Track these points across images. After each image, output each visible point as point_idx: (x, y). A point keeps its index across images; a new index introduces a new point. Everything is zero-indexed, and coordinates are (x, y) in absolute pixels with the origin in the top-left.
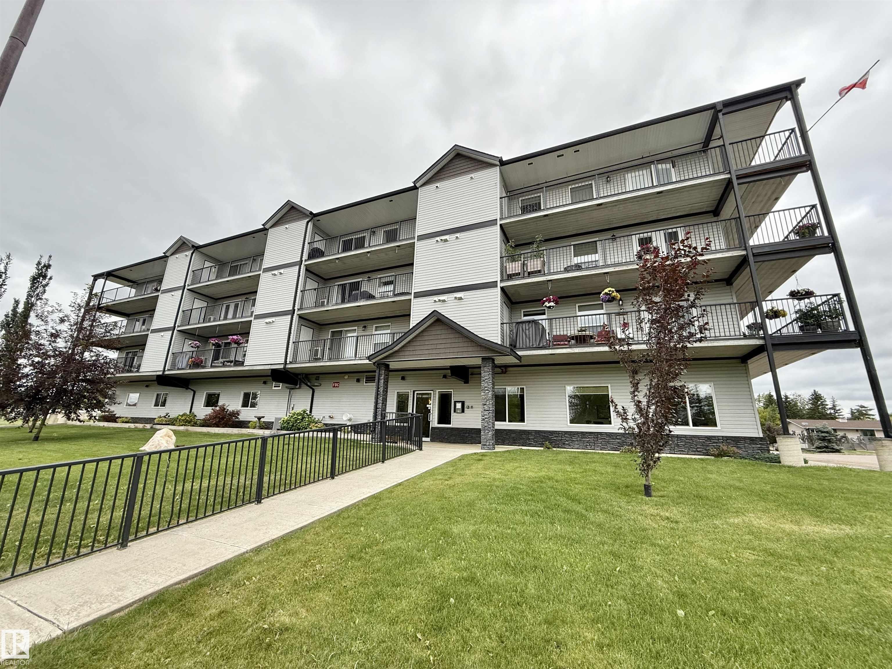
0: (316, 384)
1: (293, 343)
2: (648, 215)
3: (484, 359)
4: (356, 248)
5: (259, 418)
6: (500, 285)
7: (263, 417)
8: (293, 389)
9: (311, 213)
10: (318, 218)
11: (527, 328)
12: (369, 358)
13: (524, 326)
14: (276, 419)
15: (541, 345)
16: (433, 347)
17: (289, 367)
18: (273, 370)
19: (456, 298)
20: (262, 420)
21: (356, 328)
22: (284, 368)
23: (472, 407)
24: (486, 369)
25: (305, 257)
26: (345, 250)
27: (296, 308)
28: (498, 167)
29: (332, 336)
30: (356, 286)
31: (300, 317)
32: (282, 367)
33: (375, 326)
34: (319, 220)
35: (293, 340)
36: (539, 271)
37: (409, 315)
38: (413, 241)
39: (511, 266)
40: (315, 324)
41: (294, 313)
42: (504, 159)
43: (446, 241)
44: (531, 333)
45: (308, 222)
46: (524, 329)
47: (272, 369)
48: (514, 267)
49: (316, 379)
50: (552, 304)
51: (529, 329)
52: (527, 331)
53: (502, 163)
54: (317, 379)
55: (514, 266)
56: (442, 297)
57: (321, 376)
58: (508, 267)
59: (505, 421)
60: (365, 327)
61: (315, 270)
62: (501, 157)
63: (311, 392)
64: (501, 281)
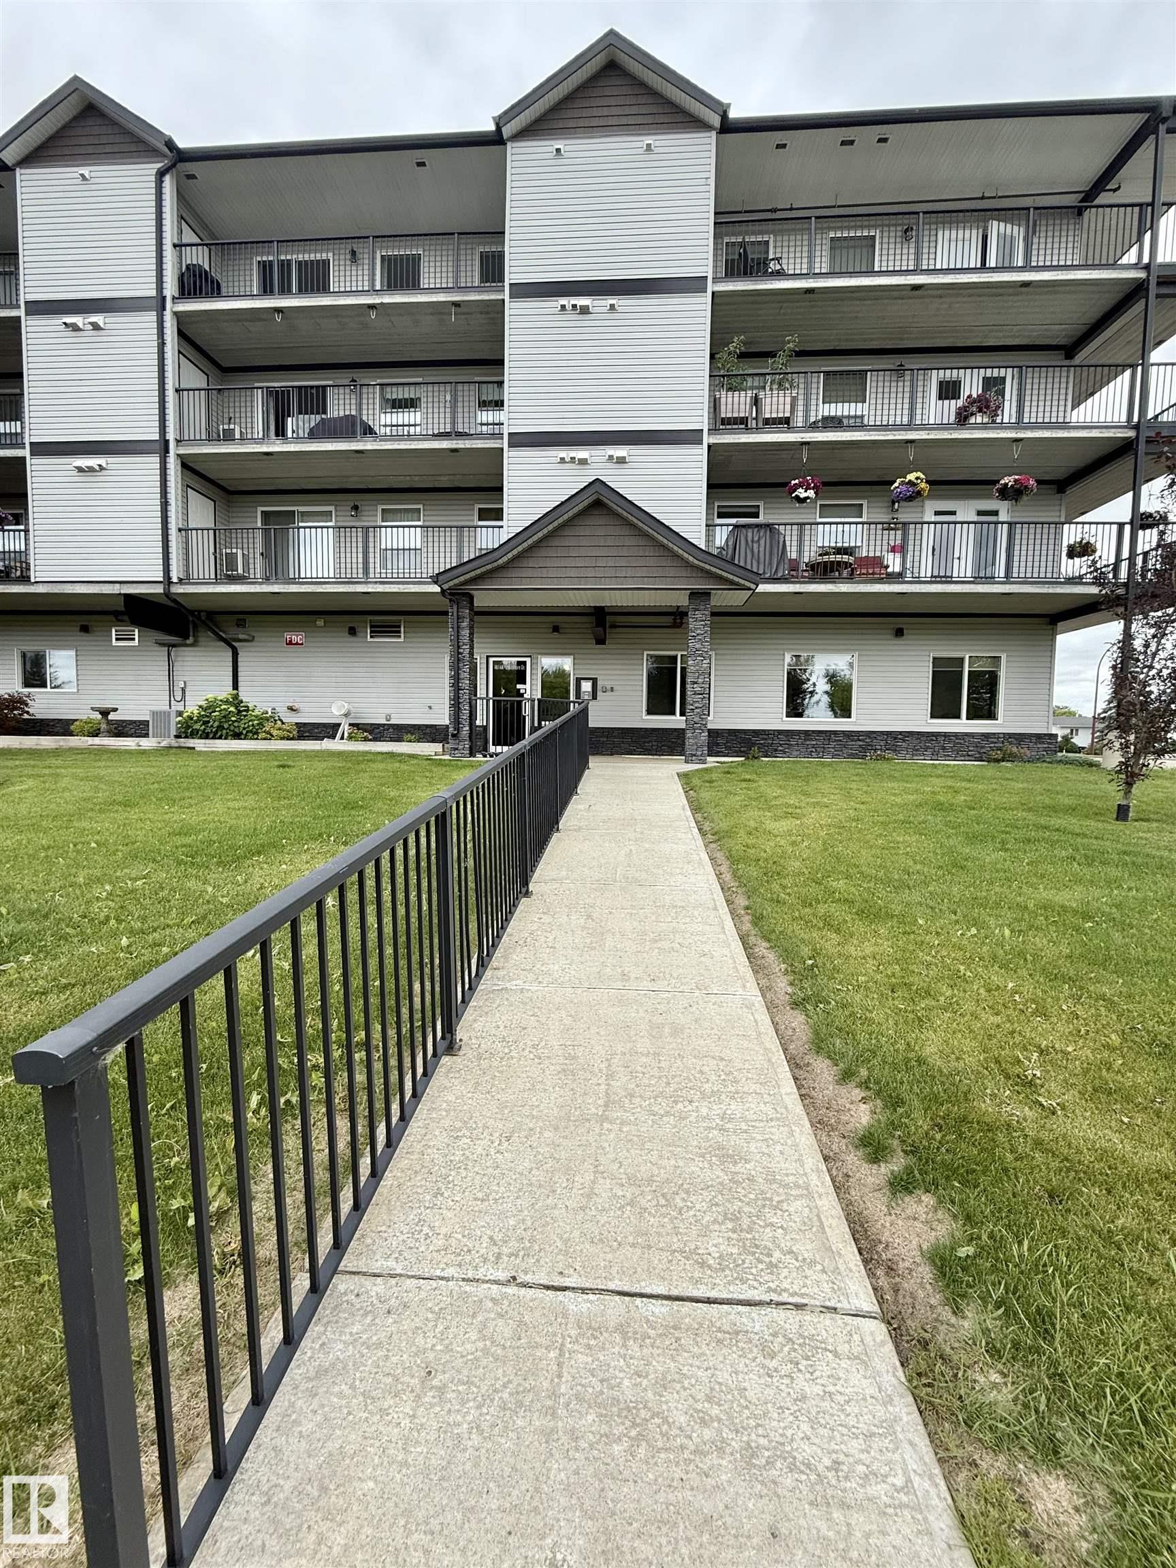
0: (241, 636)
1: (180, 530)
2: (970, 331)
3: (695, 595)
4: (304, 290)
5: (105, 713)
6: (707, 439)
7: (115, 710)
8: (174, 646)
9: (170, 144)
10: (190, 167)
11: (756, 539)
12: (436, 579)
13: (750, 535)
14: (154, 713)
15: (780, 575)
16: (587, 562)
17: (181, 591)
18: (128, 597)
19: (611, 457)
20: (111, 717)
21: (332, 508)
22: (167, 594)
23: (612, 690)
24: (699, 615)
25: (170, 289)
26: (267, 289)
27: (171, 436)
28: (714, 134)
29: (265, 522)
30: (314, 401)
31: (186, 464)
32: (159, 589)
33: (380, 508)
34: (193, 177)
35: (177, 524)
36: (787, 421)
37: (501, 489)
38: (500, 297)
39: (730, 399)
40: (217, 490)
41: (167, 451)
42: (733, 114)
43: (585, 310)
44: (762, 549)
45: (161, 174)
46: (750, 539)
47: (126, 595)
48: (736, 403)
49: (238, 626)
50: (811, 493)
51: (759, 540)
52: (755, 546)
53: (728, 127)
54: (241, 624)
55: (736, 399)
56: (581, 453)
57: (249, 618)
58: (723, 400)
59: (673, 713)
60: (356, 508)
61: (198, 332)
62: (729, 105)
63: (230, 654)
64: (713, 430)
